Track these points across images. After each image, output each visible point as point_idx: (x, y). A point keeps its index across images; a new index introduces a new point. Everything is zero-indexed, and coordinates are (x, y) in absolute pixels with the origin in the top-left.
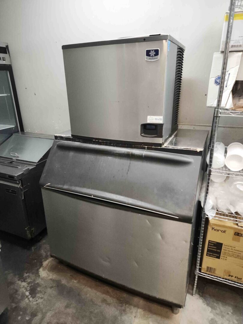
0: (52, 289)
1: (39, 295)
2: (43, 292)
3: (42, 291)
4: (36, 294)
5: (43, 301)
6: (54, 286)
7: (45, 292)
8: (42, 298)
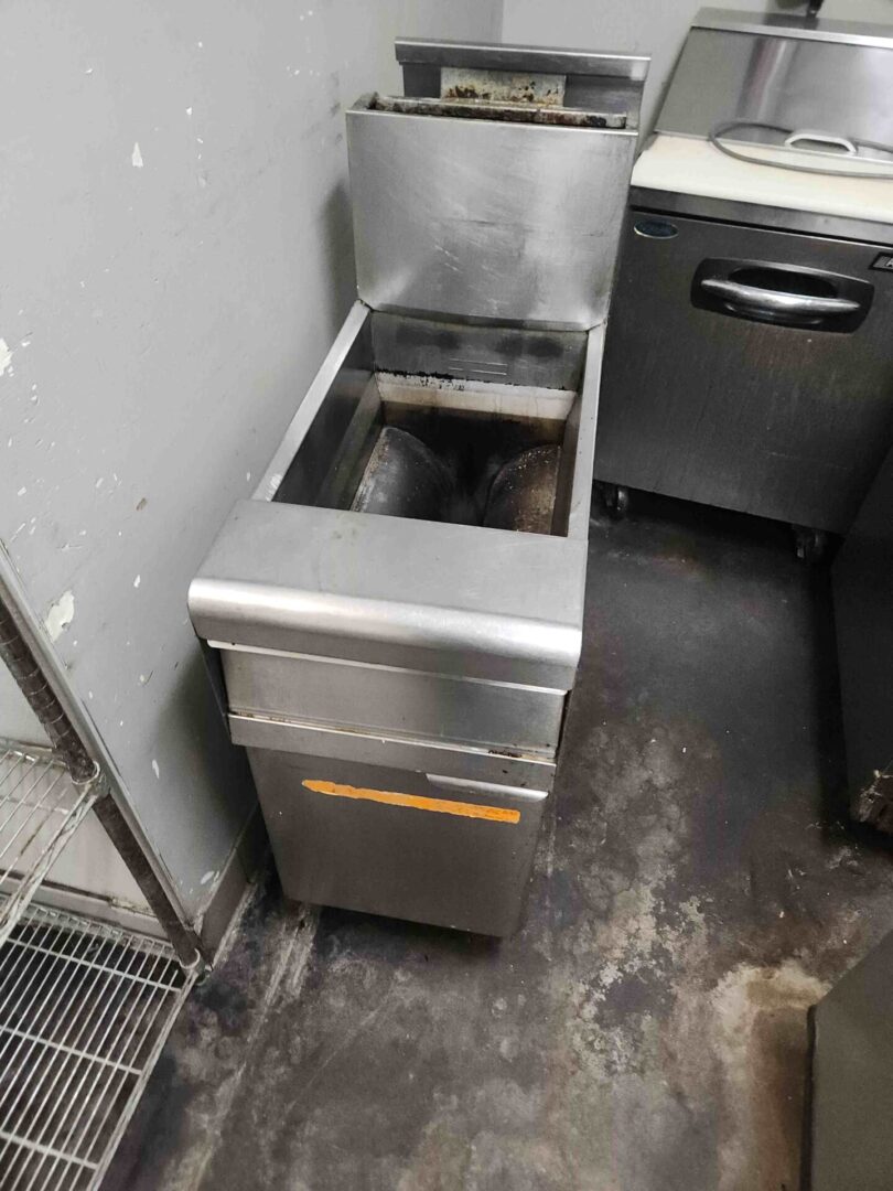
0: (673, 1103)
1: (619, 1043)
2: (640, 1057)
3: (643, 1047)
4: (622, 1022)
5: (596, 1081)
6: (691, 1106)
7: (642, 1072)
8: (609, 1067)
